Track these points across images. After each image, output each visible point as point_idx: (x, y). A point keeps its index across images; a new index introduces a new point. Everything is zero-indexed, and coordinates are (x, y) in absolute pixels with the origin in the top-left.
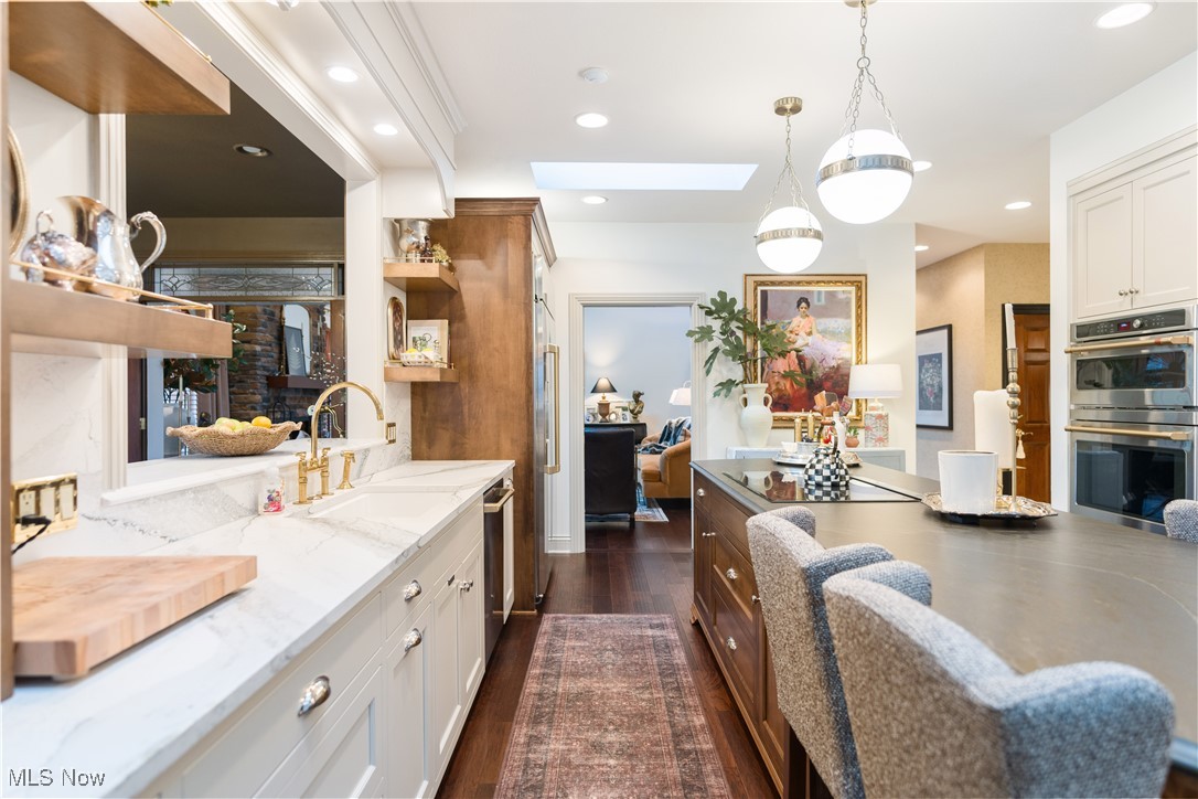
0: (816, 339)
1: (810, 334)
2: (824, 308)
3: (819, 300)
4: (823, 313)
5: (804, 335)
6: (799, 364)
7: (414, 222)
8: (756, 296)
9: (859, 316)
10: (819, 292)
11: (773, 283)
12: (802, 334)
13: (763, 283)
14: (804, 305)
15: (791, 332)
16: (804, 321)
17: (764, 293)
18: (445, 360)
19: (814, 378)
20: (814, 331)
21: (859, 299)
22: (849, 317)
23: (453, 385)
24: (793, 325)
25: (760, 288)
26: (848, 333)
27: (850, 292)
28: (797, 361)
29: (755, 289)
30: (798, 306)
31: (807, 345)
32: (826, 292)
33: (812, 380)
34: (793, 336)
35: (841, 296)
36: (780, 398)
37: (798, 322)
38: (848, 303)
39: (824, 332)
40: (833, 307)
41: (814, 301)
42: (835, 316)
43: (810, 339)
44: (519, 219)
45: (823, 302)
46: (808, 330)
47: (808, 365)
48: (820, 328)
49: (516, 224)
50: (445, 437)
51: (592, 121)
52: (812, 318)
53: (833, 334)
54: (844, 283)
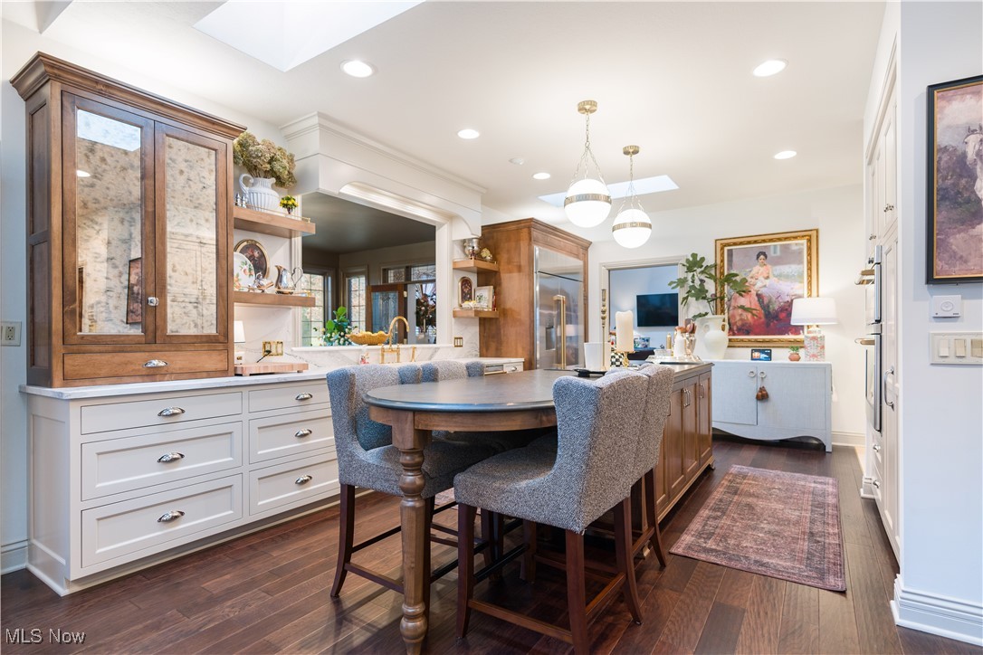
0: (772, 281)
1: (767, 278)
2: (779, 258)
3: (775, 253)
4: (778, 261)
5: (763, 279)
6: (759, 300)
7: (471, 240)
8: (722, 255)
9: (810, 262)
10: (775, 246)
11: (735, 244)
12: (761, 278)
13: (729, 245)
14: (762, 257)
15: (752, 277)
16: (762, 269)
17: (730, 252)
18: (491, 306)
19: (771, 310)
20: (771, 276)
21: (809, 248)
22: (802, 263)
23: (497, 319)
24: (753, 272)
25: (726, 249)
26: (801, 276)
27: (802, 244)
28: (756, 298)
29: (722, 249)
30: (758, 258)
31: (765, 286)
32: (781, 245)
33: (769, 312)
34: (753, 280)
35: (794, 248)
36: (743, 325)
37: (758, 270)
38: (800, 252)
39: (779, 276)
40: (787, 257)
41: (771, 254)
42: (789, 263)
43: (767, 282)
44: (526, 230)
45: (778, 253)
46: (766, 275)
47: (766, 302)
48: (776, 273)
49: (524, 233)
50: (493, 345)
51: (542, 176)
52: (769, 266)
53: (787, 277)
54: (795, 238)
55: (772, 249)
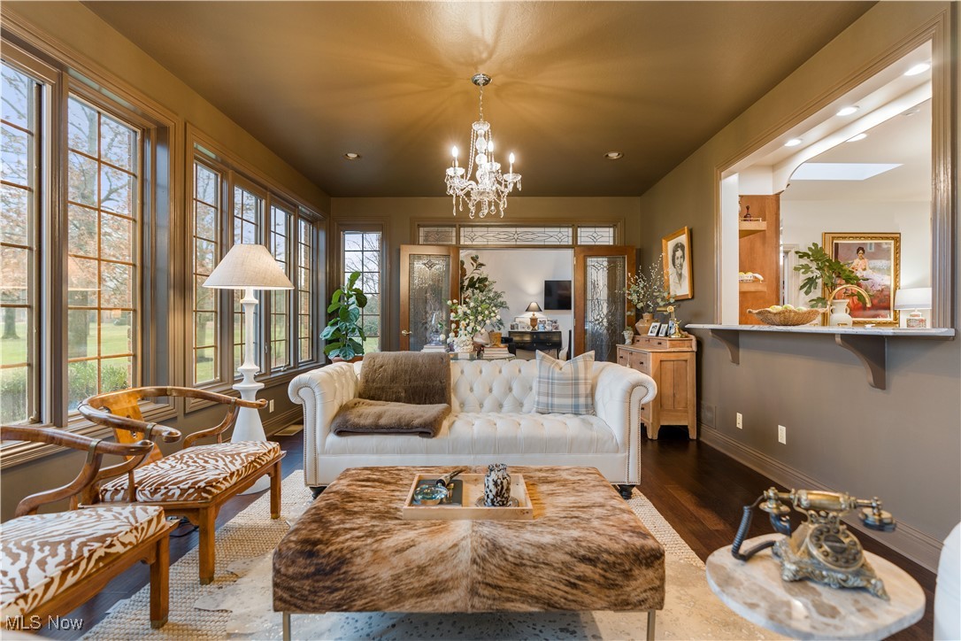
1: (865, 270)
2: (873, 253)
3: (871, 249)
4: (873, 257)
8: (832, 246)
9: (896, 259)
10: (871, 244)
11: (843, 238)
12: (860, 269)
13: (836, 238)
14: (861, 251)
15: (853, 268)
16: (861, 262)
17: (837, 245)
20: (867, 268)
21: (895, 248)
24: (854, 264)
25: (835, 241)
26: (889, 269)
27: (890, 244)
29: (832, 242)
30: (858, 252)
32: (875, 244)
35: (885, 246)
37: (857, 262)
38: (889, 250)
39: (873, 269)
40: (879, 253)
41: (868, 250)
45: (873, 250)
46: (864, 267)
52: (866, 260)
53: (879, 270)
54: (887, 238)
55: (869, 246)
